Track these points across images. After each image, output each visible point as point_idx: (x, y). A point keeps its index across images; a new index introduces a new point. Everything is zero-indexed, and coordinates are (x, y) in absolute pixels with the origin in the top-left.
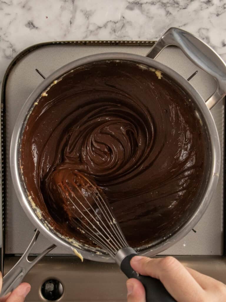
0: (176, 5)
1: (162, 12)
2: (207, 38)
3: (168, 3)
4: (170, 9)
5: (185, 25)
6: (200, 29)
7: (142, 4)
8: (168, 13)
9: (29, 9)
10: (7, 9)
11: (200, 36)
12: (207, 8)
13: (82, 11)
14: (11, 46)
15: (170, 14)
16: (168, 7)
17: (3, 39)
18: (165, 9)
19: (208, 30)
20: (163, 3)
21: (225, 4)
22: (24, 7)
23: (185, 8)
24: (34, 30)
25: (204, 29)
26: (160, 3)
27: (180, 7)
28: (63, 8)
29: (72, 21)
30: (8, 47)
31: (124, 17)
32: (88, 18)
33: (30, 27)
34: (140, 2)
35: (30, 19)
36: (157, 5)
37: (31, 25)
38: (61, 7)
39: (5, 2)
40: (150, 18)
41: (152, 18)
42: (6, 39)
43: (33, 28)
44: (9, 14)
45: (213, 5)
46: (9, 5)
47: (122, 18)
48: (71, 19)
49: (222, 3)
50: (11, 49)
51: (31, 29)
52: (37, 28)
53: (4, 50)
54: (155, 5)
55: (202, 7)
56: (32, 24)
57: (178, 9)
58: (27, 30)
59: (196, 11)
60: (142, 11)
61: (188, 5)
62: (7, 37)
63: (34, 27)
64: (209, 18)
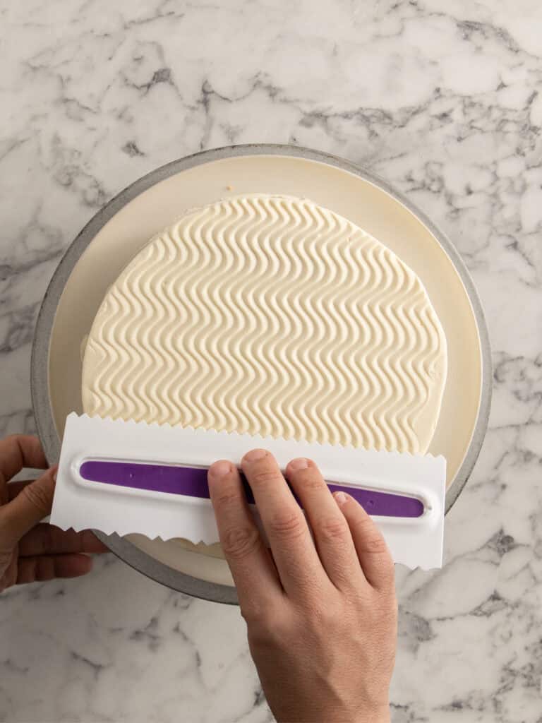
0: (387, 121)
1: (362, 132)
2: (441, 180)
3: (373, 116)
4: (377, 128)
5: (401, 155)
6: (427, 165)
7: (327, 117)
8: (373, 134)
9: (130, 121)
10: (90, 120)
11: (427, 175)
12: (441, 126)
13: (222, 126)
14: (97, 185)
15: (377, 135)
16: (373, 123)
17: (83, 173)
18: (368, 126)
19: (441, 165)
20: (364, 116)
21: (472, 121)
22: (120, 117)
23: (402, 126)
24: (137, 158)
25: (435, 163)
26: (359, 116)
27: (395, 124)
28: (188, 121)
29: (203, 143)
30: (91, 187)
31: (295, 140)
32: (232, 139)
33: (129, 152)
34: (325, 114)
35: (130, 139)
36: (354, 121)
37: (132, 148)
38: (186, 119)
39: (87, 108)
40: (341, 142)
41: (345, 141)
42: (89, 173)
43: (134, 155)
44: (93, 129)
45: (451, 121)
46: (95, 113)
47: (292, 142)
48: (203, 139)
49: (468, 119)
50: (96, 191)
51: (132, 156)
52: (142, 154)
53: (84, 192)
54: (350, 118)
55: (432, 125)
56: (134, 147)
57: (390, 127)
58: (125, 157)
59: (421, 132)
60: (328, 129)
61: (408, 120)
62: (89, 168)
63: (137, 152)
64: (444, 144)
